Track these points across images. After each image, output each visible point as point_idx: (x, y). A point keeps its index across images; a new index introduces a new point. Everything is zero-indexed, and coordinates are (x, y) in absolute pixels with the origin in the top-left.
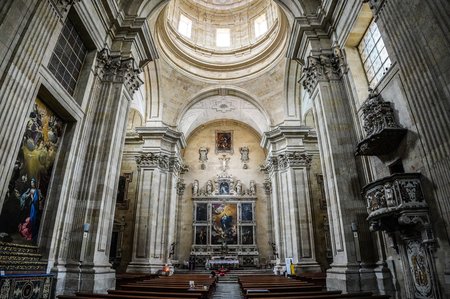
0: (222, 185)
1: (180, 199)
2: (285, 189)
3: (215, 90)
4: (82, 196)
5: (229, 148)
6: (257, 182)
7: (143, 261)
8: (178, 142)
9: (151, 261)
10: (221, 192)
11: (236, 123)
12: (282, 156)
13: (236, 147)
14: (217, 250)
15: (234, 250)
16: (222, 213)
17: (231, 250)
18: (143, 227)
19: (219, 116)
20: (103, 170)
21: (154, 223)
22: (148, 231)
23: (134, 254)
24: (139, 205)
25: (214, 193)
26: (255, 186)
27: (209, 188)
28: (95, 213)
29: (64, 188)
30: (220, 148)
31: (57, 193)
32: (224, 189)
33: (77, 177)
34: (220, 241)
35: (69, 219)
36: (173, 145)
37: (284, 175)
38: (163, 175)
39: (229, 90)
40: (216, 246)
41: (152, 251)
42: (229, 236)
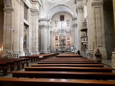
0: (61, 31)
1: (51, 35)
2: (76, 33)
3: (58, 5)
4: (32, 40)
5: (63, 20)
6: (71, 30)
7: (43, 50)
8: (49, 21)
9: (45, 50)
10: (62, 33)
11: (65, 12)
12: (76, 24)
13: (65, 20)
14: (61, 47)
15: (65, 47)
16: (62, 38)
17: (64, 47)
18: (43, 43)
19: (60, 10)
20: (36, 34)
21: (45, 42)
22: (44, 44)
23: (41, 49)
24: (41, 38)
25: (60, 33)
26: (70, 31)
27: (58, 32)
28: (35, 42)
29: (30, 39)
30: (61, 20)
31: (28, 40)
32: (62, 32)
33: (31, 36)
34: (61, 45)
35: (31, 44)
36: (48, 22)
37: (76, 29)
38: (46, 30)
39: (62, 5)
40: (60, 46)
41: (45, 48)
42: (64, 44)
